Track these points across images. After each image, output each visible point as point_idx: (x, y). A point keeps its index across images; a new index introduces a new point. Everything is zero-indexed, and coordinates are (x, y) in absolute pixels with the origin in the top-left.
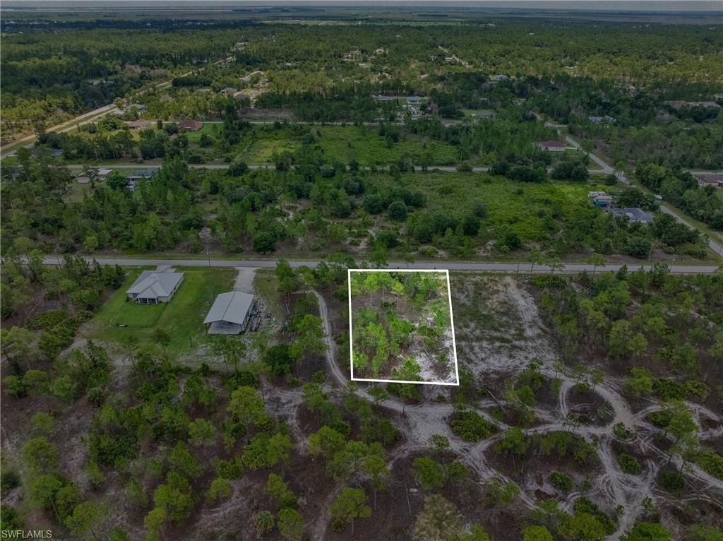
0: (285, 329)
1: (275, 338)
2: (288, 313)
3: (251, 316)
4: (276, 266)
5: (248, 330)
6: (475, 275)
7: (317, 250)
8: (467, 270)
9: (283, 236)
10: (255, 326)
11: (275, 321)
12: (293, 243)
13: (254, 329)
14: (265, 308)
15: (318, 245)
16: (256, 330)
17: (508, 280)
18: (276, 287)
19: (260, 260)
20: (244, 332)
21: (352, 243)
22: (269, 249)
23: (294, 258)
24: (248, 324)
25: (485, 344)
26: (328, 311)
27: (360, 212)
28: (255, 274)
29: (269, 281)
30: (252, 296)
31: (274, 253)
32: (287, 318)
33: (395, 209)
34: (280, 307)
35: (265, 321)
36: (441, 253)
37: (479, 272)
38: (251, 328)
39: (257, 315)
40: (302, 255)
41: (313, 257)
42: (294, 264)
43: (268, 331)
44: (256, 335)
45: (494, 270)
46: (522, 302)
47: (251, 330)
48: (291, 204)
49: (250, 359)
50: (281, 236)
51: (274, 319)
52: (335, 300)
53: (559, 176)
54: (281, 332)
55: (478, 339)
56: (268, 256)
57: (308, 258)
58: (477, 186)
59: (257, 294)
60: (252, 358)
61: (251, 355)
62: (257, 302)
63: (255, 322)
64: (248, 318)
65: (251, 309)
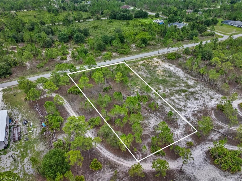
0: (44, 130)
1: (39, 140)
2: (41, 115)
3: (10, 128)
4: (18, 83)
5: (12, 141)
6: (139, 61)
7: (42, 67)
8: (133, 60)
9: (15, 63)
10: (17, 136)
11: (33, 126)
12: (23, 67)
13: (17, 139)
14: (20, 117)
15: (41, 64)
16: (19, 139)
17: (156, 59)
18: (23, 99)
19: (3, 83)
20: (8, 145)
21: (62, 59)
22: (8, 74)
23: (28, 75)
24: (9, 136)
25: (177, 96)
26: (70, 104)
27: (57, 43)
28: (2, 93)
29: (15, 95)
30: (5, 112)
31: (12, 75)
32: (42, 119)
33: (78, 37)
34: (32, 113)
35: (24, 128)
36: (114, 54)
37: (139, 59)
38: (14, 139)
39: (16, 126)
40: (33, 73)
41: (41, 72)
42: (33, 79)
43: (30, 136)
44: (21, 144)
45: (146, 57)
46: (171, 68)
47: (15, 141)
48: (13, 47)
49: (24, 171)
50: (14, 64)
51: (31, 124)
52: (71, 95)
53: (137, 17)
54: (42, 133)
55: (172, 94)
56: (8, 79)
57: (38, 73)
58: (108, 24)
59: (9, 108)
60: (26, 169)
61: (23, 166)
62: (11, 114)
63: (16, 132)
64: (8, 130)
65: (9, 122)
